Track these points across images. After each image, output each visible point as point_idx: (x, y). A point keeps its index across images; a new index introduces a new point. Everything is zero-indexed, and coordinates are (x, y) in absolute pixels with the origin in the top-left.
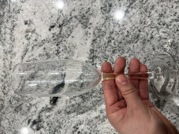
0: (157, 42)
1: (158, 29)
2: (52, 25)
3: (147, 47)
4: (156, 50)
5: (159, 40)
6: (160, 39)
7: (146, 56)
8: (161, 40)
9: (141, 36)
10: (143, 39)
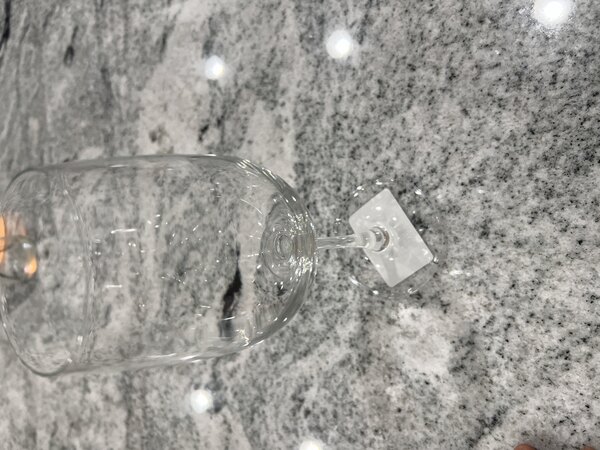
0: (472, 86)
1: (465, 42)
2: (203, 125)
3: (442, 111)
4: (474, 112)
5: (477, 79)
6: (480, 73)
7: (445, 144)
8: (484, 76)
9: (420, 84)
10: (428, 89)
